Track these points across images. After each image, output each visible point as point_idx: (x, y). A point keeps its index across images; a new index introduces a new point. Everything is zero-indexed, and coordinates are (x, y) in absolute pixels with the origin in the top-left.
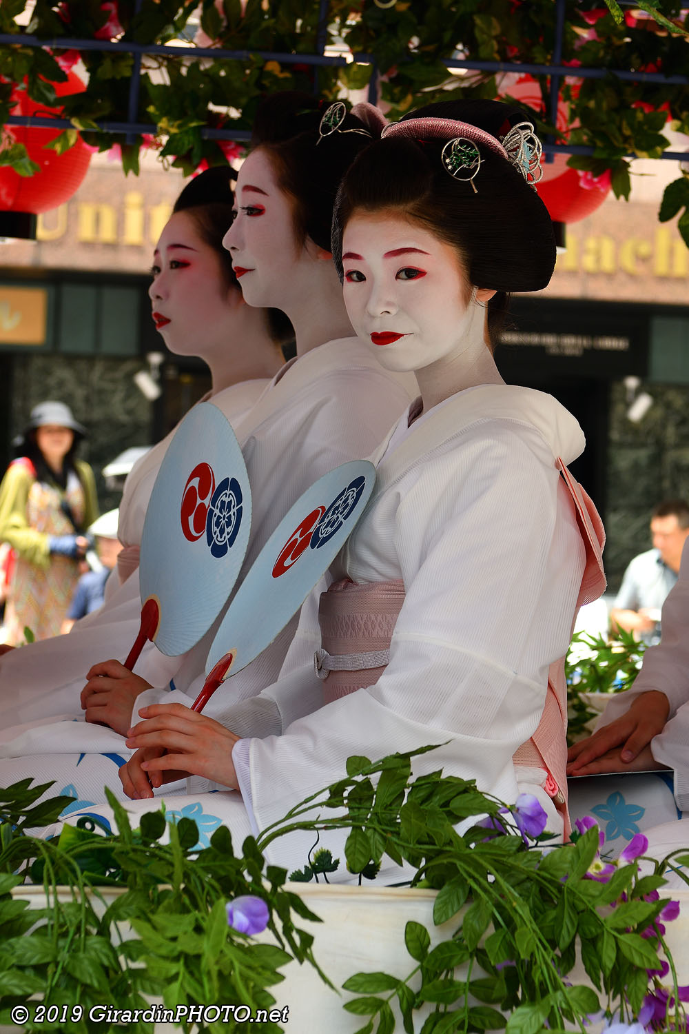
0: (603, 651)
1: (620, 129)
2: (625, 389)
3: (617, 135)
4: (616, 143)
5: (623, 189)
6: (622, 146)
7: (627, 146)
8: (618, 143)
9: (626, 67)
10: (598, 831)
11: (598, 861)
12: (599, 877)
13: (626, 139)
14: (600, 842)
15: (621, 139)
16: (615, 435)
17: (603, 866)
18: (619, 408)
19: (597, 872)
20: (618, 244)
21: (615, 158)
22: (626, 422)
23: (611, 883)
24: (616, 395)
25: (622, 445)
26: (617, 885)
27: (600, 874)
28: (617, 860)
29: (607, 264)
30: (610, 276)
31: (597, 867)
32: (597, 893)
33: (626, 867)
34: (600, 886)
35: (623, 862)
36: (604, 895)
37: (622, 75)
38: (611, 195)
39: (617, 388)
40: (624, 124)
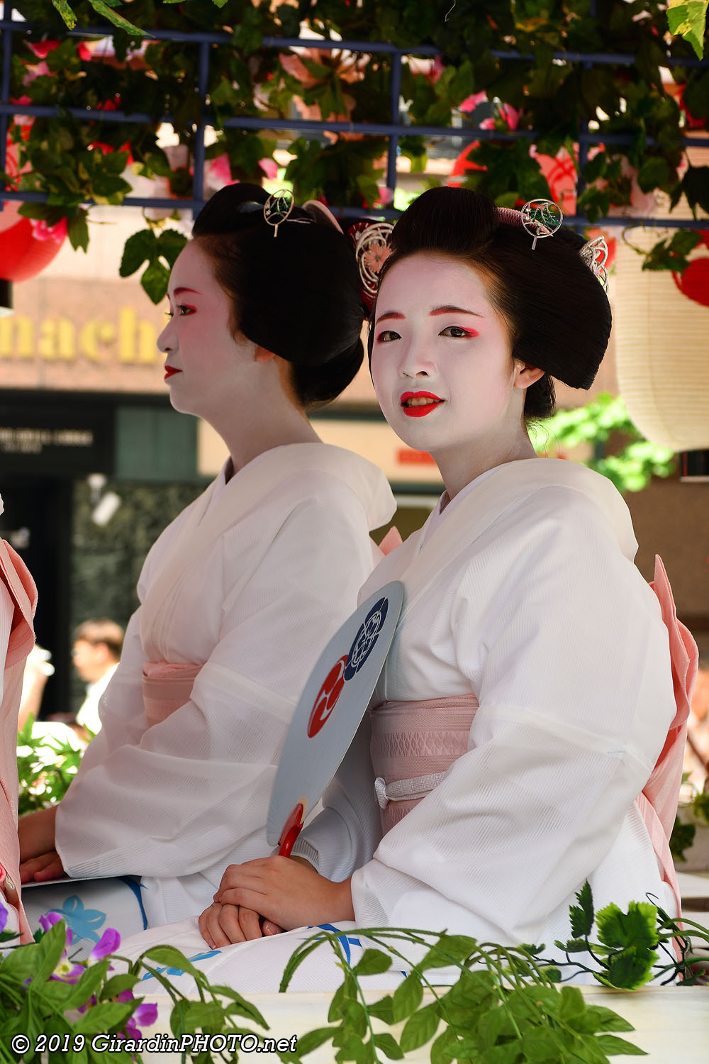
0: (70, 756)
1: (76, 172)
2: (89, 489)
3: (73, 178)
4: (71, 188)
5: (81, 241)
6: (78, 191)
7: (84, 192)
8: (75, 189)
9: (81, 105)
10: (64, 927)
11: (65, 962)
12: (66, 979)
13: (83, 184)
14: (67, 940)
15: (77, 185)
16: (79, 540)
17: (71, 967)
18: (82, 510)
19: (65, 973)
20: (78, 328)
21: (72, 205)
22: (91, 526)
23: (81, 984)
24: (79, 495)
25: (87, 551)
26: (88, 986)
27: (68, 976)
28: (87, 960)
29: (67, 350)
30: (70, 363)
31: (65, 968)
32: (65, 996)
33: (96, 965)
34: (69, 988)
35: (93, 961)
36: (72, 998)
37: (78, 114)
38: (67, 244)
39: (80, 488)
40: (81, 166)
